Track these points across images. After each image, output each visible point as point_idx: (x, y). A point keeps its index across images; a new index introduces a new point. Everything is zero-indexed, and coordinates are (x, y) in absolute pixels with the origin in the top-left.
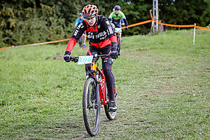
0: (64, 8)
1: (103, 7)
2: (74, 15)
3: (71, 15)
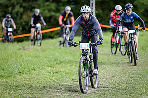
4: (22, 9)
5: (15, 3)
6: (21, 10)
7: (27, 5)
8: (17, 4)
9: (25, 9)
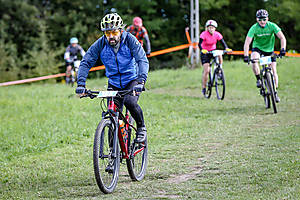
0: (13, 25)
1: (84, 24)
2: (32, 39)
3: (26, 38)
4: (85, 27)
5: (75, 18)
6: (85, 29)
7: (93, 21)
8: (78, 20)
9: (91, 27)
